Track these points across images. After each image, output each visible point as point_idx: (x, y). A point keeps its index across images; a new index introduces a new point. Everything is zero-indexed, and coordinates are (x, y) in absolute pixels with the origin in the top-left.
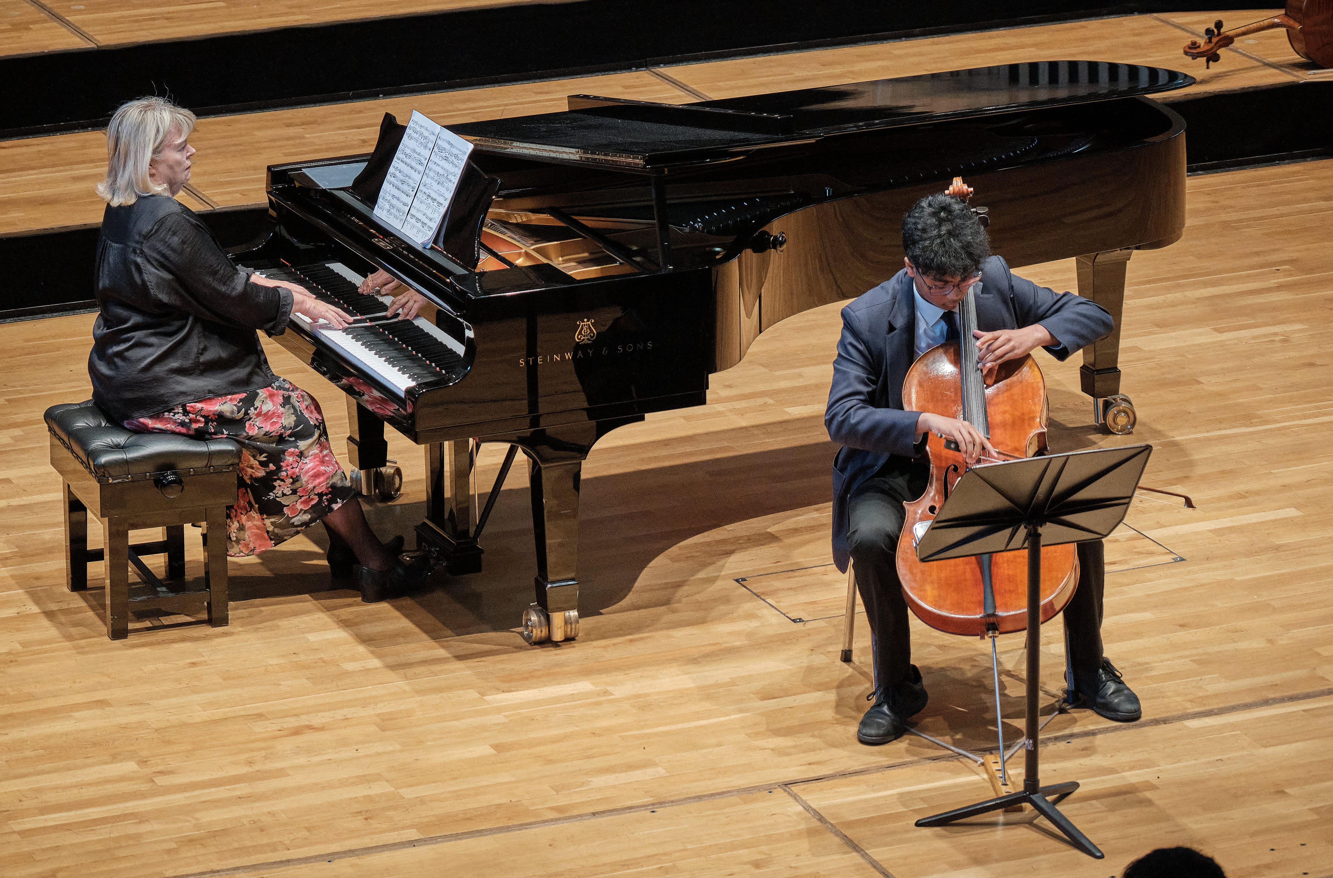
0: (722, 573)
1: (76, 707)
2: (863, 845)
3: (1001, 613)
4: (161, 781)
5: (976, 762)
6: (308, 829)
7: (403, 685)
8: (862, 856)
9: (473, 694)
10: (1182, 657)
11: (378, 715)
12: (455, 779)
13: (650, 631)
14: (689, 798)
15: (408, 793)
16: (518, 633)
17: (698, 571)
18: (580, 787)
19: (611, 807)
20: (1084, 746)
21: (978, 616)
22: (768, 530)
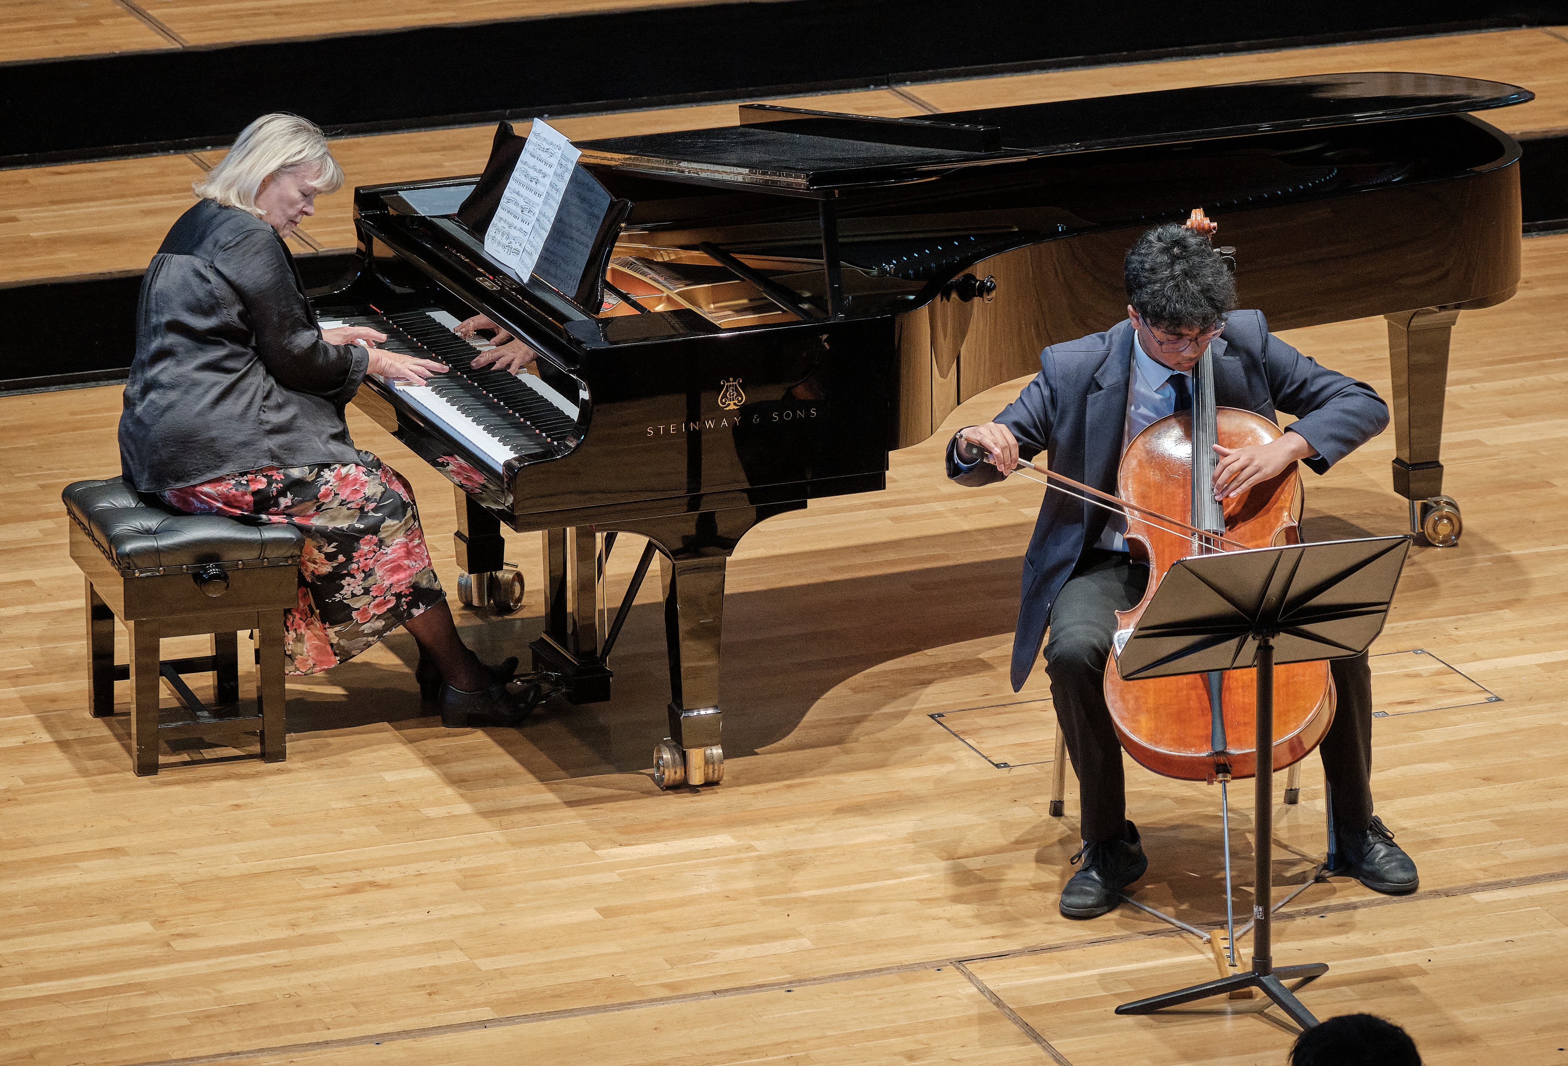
0: (915, 707)
1: (84, 856)
2: (1047, 1035)
3: (1233, 751)
4: (179, 945)
5: (1202, 938)
6: (355, 1005)
7: (496, 835)
8: (1044, 1047)
9: (583, 847)
10: (1481, 817)
11: (460, 871)
12: (545, 948)
13: (814, 776)
14: (838, 976)
15: (486, 964)
16: (648, 775)
17: (885, 704)
18: (702, 960)
19: (738, 984)
20: (1341, 921)
21: (1205, 755)
22: (980, 656)
